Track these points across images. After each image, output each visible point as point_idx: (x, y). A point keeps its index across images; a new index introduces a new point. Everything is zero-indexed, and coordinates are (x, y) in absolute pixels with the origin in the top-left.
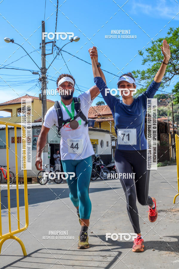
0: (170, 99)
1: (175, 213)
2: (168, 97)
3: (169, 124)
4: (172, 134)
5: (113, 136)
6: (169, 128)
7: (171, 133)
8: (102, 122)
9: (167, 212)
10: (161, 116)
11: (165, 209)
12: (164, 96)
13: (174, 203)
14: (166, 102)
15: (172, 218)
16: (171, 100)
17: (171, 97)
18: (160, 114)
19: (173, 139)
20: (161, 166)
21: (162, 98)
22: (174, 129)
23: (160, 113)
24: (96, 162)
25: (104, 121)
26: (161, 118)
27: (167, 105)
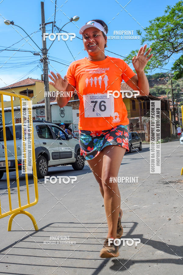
0: (168, 78)
3: (169, 101)
4: (172, 111)
6: (170, 105)
7: (171, 110)
9: (176, 183)
10: (160, 95)
12: (162, 74)
13: (182, 175)
14: (165, 81)
17: (170, 75)
19: (173, 116)
20: (163, 143)
21: (161, 77)
22: (174, 106)
23: (159, 92)
26: (160, 96)
27: (165, 84)
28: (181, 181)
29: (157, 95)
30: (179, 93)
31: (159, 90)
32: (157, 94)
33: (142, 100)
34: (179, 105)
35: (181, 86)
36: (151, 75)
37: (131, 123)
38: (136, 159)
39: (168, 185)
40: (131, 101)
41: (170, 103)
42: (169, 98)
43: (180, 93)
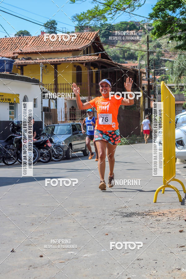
0: (142, 31)
1: (160, 218)
2: (139, 27)
3: (141, 73)
4: (146, 89)
5: (45, 90)
6: (141, 79)
7: (143, 88)
8: (26, 65)
9: (145, 216)
10: (126, 59)
11: (140, 212)
12: (133, 24)
13: (155, 202)
15: (154, 226)
16: (144, 33)
17: (145, 27)
18: (126, 56)
19: (146, 99)
20: (126, 144)
21: (130, 29)
22: (149, 81)
23: (124, 55)
24: (15, 133)
25: (30, 64)
26: (127, 63)
27: (137, 42)
28: (153, 214)
29: (121, 60)
30: (159, 59)
31: (125, 52)
32: (121, 58)
33: (94, 68)
34: (158, 81)
35: (163, 48)
36: (113, 24)
37: (73, 107)
38: (77, 170)
39: (130, 219)
40: (75, 68)
41: (143, 75)
42: (141, 66)
43: (162, 60)
